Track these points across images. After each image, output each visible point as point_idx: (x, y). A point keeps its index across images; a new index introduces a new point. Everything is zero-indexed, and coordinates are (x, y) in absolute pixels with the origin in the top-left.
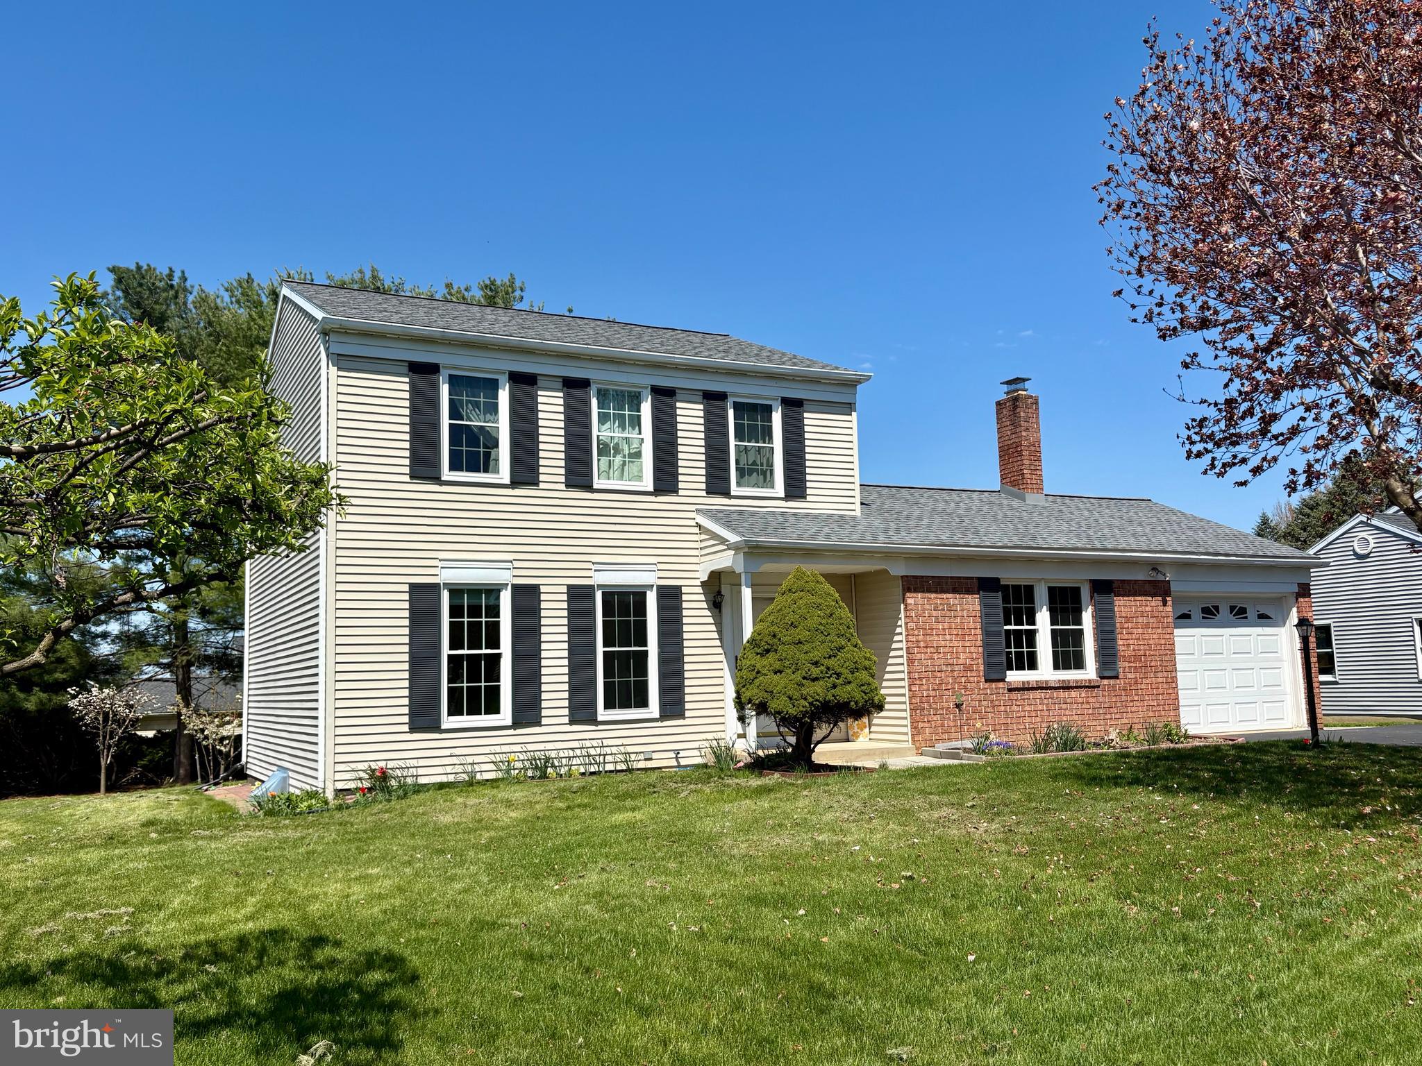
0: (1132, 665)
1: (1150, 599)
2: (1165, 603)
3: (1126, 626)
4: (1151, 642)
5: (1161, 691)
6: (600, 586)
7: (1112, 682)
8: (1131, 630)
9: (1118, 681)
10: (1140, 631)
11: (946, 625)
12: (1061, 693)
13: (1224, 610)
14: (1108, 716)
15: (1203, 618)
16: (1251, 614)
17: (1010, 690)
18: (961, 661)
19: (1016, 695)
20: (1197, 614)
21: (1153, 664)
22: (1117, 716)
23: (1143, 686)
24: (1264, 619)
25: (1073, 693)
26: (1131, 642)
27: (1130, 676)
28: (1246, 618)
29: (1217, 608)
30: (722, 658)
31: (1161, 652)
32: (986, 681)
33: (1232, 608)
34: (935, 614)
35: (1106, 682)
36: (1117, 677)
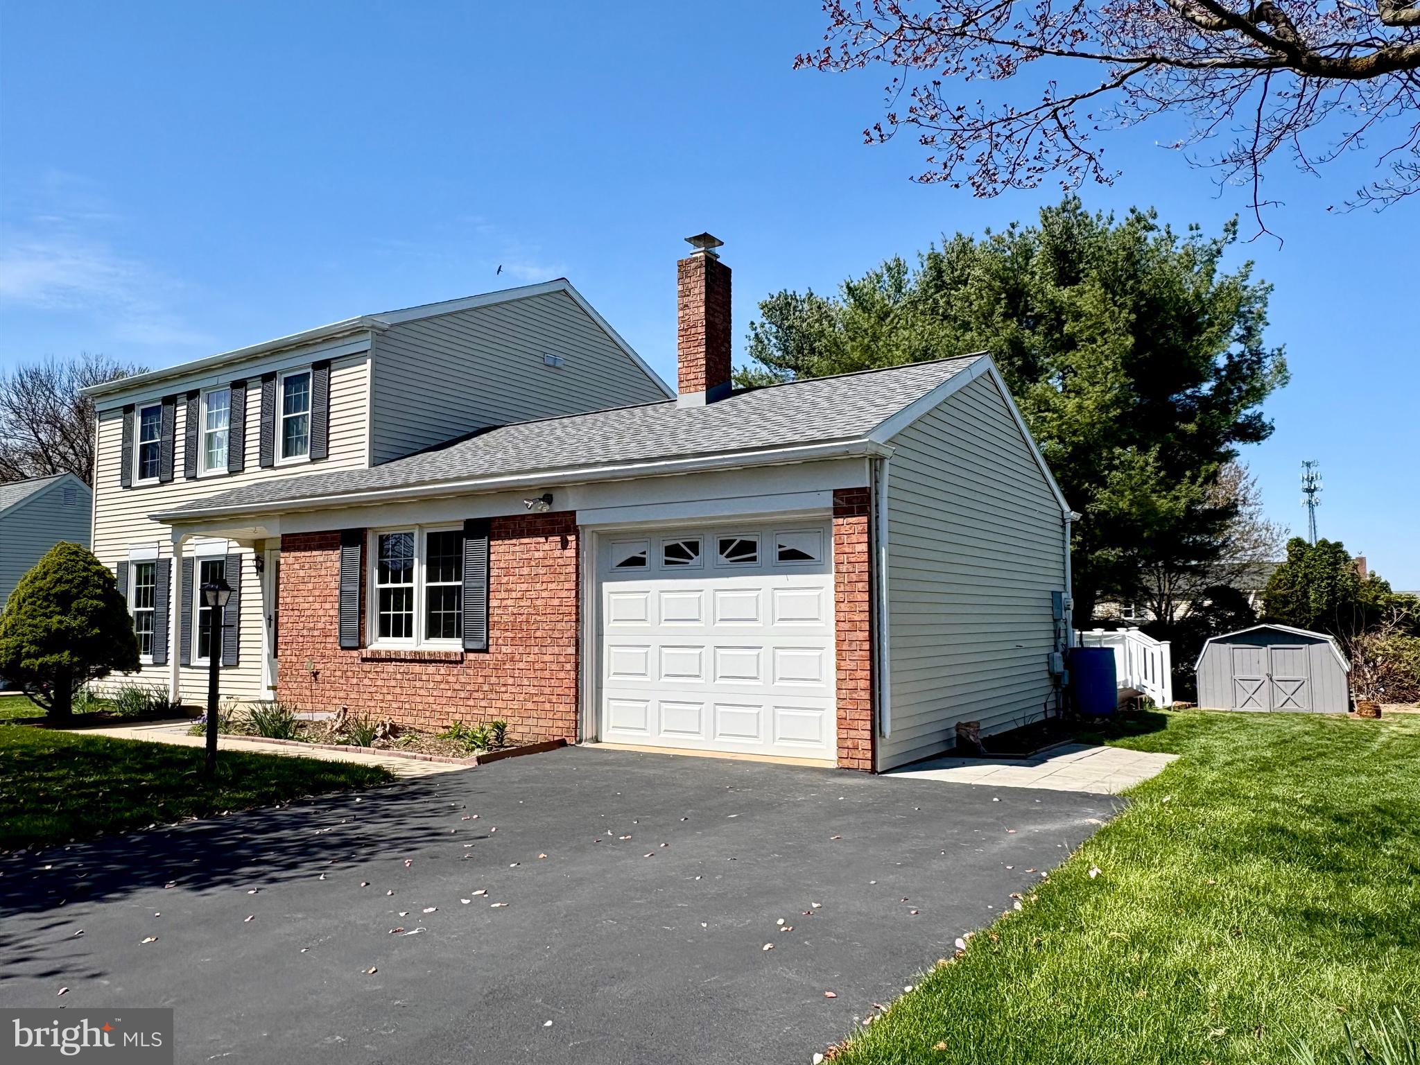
0: (509, 634)
1: (543, 540)
2: (565, 545)
3: (505, 580)
4: (539, 602)
5: (547, 674)
6: (198, 557)
7: (481, 656)
8: (511, 586)
9: (487, 657)
10: (524, 586)
11: (310, 586)
12: (417, 668)
13: (709, 549)
14: (471, 703)
15: (667, 562)
16: (767, 551)
17: (364, 660)
18: (320, 625)
19: (367, 666)
20: (656, 556)
21: (538, 634)
22: (483, 703)
23: (521, 665)
24: (792, 557)
25: (431, 669)
26: (509, 602)
27: (504, 649)
28: (754, 559)
29: (694, 547)
30: (261, 617)
31: (554, 618)
32: (343, 648)
33: (724, 545)
34: (302, 573)
35: (471, 656)
36: (486, 651)
